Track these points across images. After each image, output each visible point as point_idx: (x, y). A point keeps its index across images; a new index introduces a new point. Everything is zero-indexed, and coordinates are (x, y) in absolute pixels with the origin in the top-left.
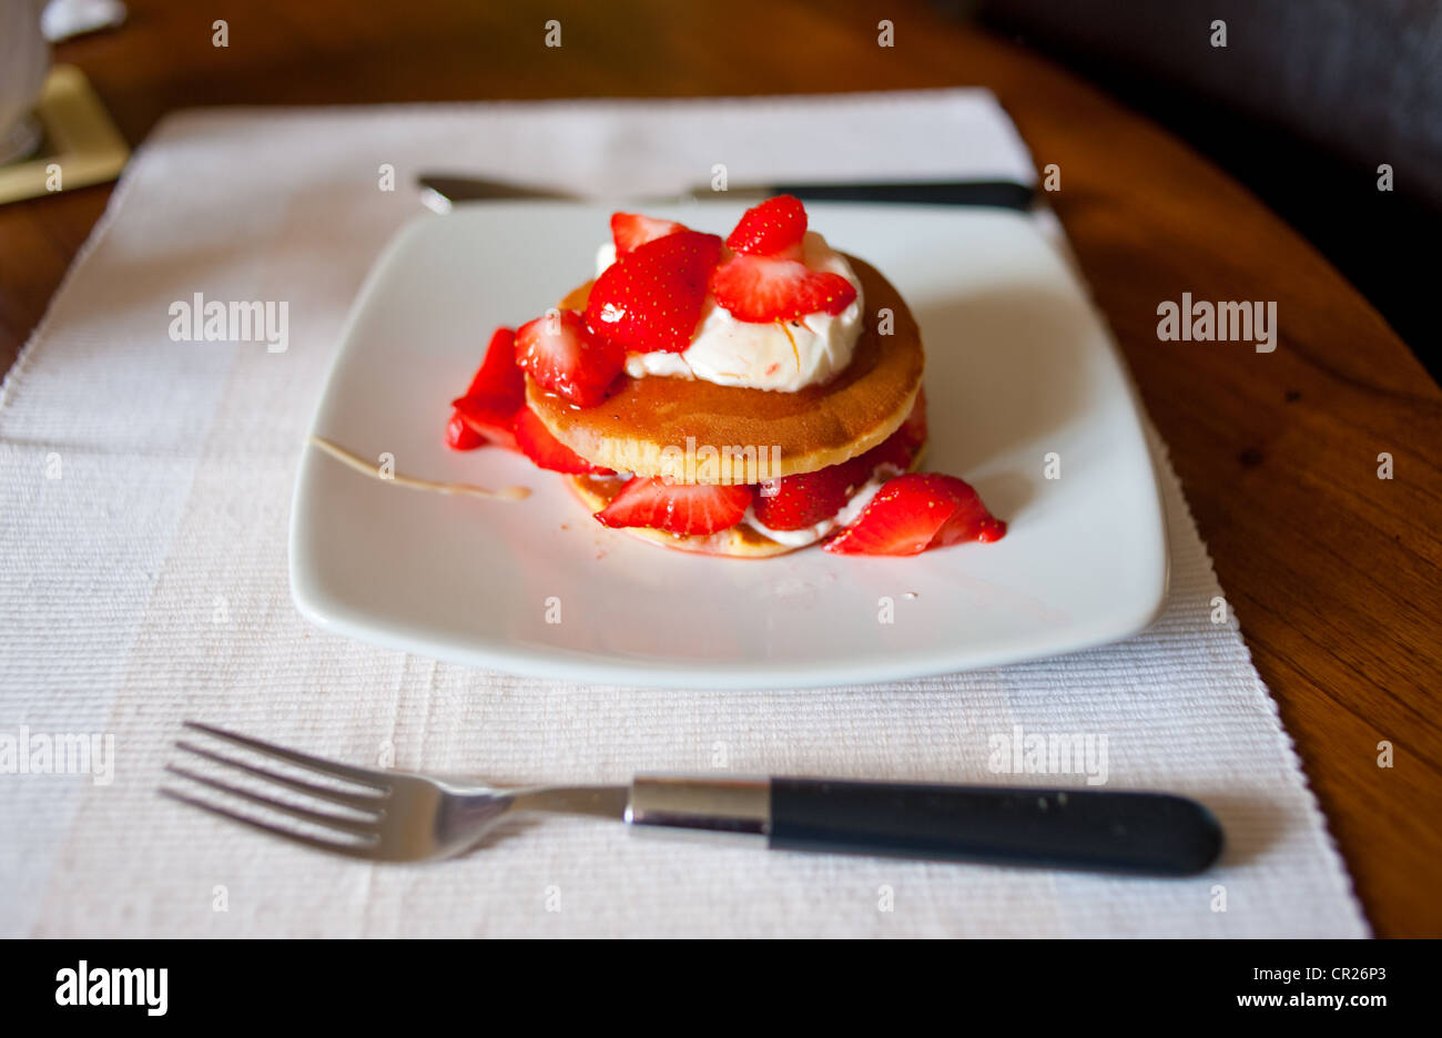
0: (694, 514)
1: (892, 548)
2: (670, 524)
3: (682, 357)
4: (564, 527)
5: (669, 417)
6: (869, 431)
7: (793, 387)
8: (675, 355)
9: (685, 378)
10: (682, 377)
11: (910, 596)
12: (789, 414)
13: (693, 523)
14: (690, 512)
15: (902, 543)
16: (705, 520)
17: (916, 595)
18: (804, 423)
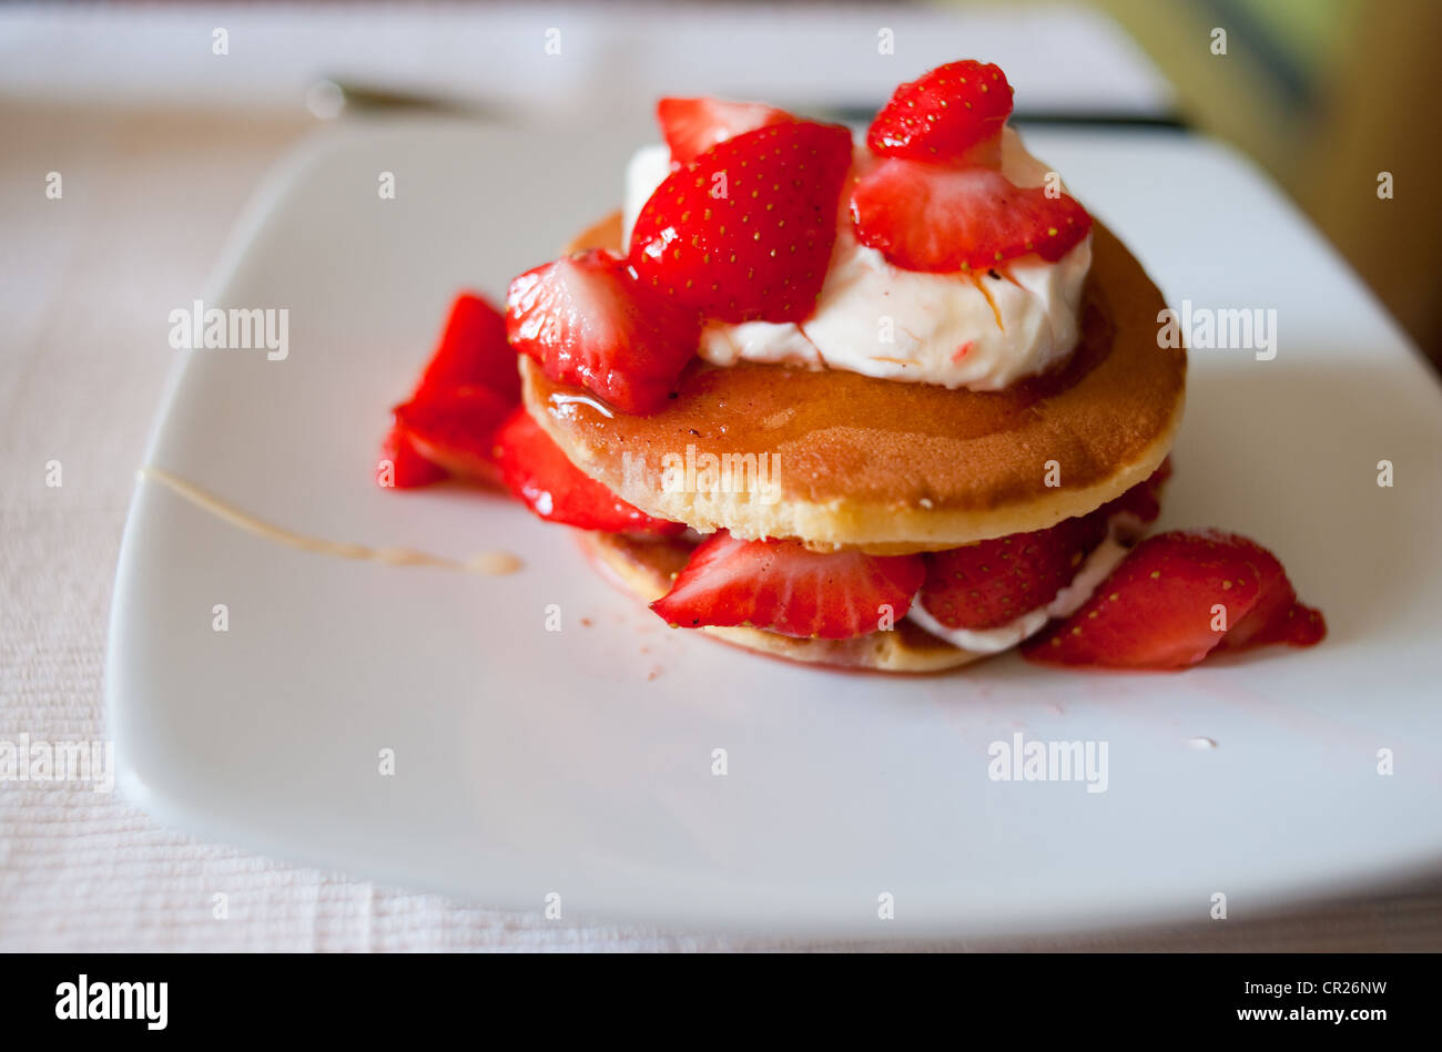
0: (827, 603)
1: (1146, 657)
2: (784, 619)
3: (802, 331)
4: (586, 623)
5: (789, 433)
6: (1132, 458)
7: (999, 382)
8: (788, 327)
9: (806, 365)
10: (799, 364)
11: (1204, 744)
12: (998, 429)
13: (824, 618)
14: (820, 600)
15: (1165, 648)
16: (845, 614)
17: (1213, 743)
18: (1026, 446)
